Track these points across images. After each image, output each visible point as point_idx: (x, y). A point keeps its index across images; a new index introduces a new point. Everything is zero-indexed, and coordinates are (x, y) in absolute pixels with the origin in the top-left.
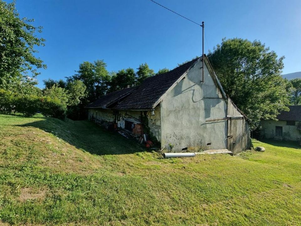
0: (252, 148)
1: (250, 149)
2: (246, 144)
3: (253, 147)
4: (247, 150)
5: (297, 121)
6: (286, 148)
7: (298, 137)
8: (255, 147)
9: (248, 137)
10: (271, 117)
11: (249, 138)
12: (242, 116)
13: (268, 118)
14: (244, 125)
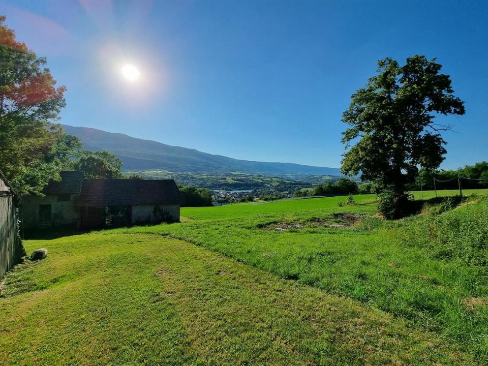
0: (24, 257)
1: (21, 261)
2: (13, 255)
3: (25, 255)
4: (16, 267)
5: (73, 194)
6: (65, 237)
7: (74, 217)
8: (29, 254)
9: (15, 237)
10: (34, 190)
11: (17, 237)
12: (6, 189)
13: (29, 191)
14: (10, 210)
